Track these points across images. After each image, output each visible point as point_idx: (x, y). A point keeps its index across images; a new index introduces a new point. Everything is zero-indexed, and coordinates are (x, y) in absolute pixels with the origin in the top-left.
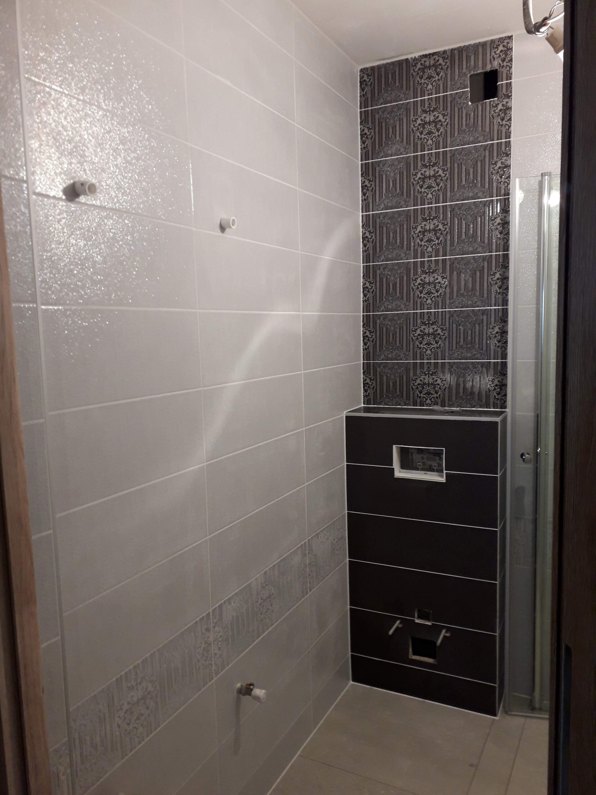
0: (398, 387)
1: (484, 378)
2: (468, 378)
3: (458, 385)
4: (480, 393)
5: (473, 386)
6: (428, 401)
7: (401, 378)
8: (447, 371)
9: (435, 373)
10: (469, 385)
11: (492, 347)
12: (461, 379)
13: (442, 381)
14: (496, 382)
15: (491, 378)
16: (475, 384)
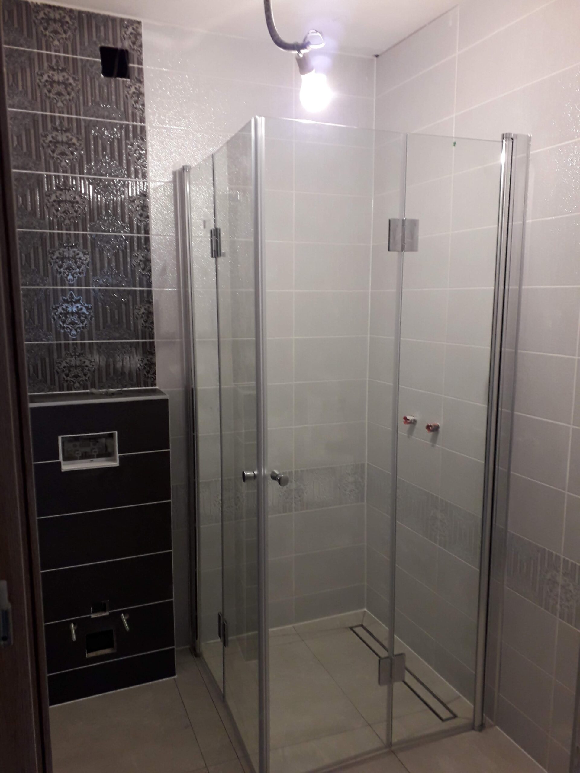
0: (40, 372)
1: (133, 358)
2: (118, 358)
3: (108, 366)
4: (130, 373)
5: (123, 367)
6: (77, 385)
7: (43, 360)
8: (95, 352)
9: (82, 354)
10: (119, 365)
11: (140, 327)
12: (111, 360)
13: (91, 362)
14: (145, 361)
15: (140, 357)
16: (125, 364)
